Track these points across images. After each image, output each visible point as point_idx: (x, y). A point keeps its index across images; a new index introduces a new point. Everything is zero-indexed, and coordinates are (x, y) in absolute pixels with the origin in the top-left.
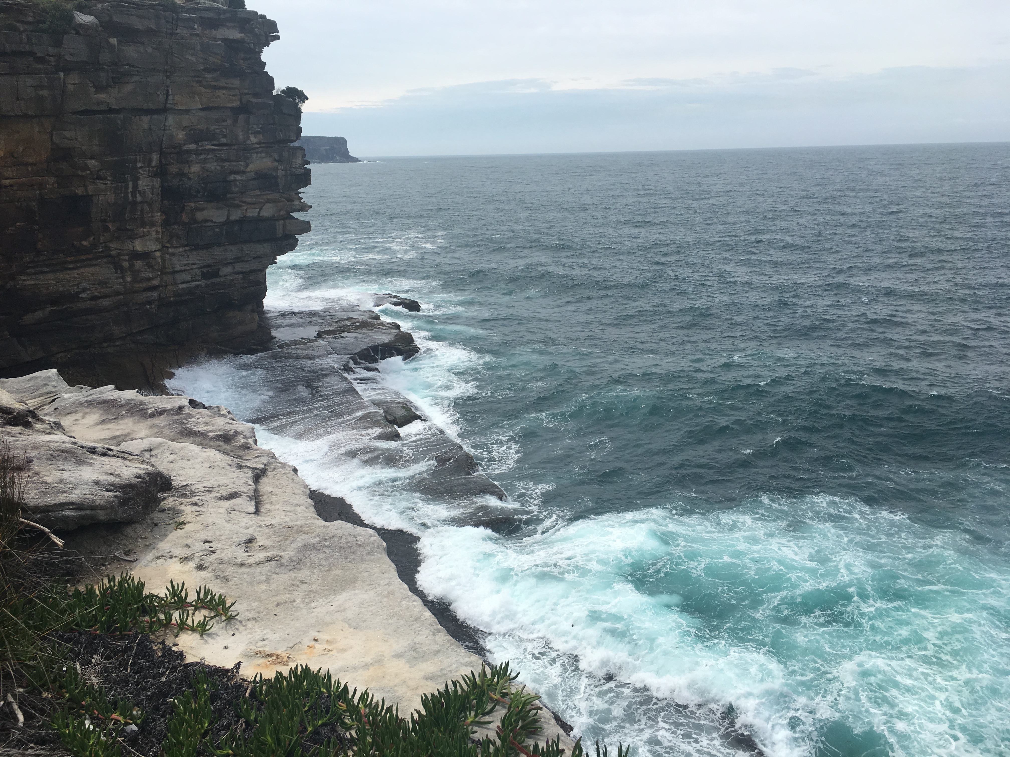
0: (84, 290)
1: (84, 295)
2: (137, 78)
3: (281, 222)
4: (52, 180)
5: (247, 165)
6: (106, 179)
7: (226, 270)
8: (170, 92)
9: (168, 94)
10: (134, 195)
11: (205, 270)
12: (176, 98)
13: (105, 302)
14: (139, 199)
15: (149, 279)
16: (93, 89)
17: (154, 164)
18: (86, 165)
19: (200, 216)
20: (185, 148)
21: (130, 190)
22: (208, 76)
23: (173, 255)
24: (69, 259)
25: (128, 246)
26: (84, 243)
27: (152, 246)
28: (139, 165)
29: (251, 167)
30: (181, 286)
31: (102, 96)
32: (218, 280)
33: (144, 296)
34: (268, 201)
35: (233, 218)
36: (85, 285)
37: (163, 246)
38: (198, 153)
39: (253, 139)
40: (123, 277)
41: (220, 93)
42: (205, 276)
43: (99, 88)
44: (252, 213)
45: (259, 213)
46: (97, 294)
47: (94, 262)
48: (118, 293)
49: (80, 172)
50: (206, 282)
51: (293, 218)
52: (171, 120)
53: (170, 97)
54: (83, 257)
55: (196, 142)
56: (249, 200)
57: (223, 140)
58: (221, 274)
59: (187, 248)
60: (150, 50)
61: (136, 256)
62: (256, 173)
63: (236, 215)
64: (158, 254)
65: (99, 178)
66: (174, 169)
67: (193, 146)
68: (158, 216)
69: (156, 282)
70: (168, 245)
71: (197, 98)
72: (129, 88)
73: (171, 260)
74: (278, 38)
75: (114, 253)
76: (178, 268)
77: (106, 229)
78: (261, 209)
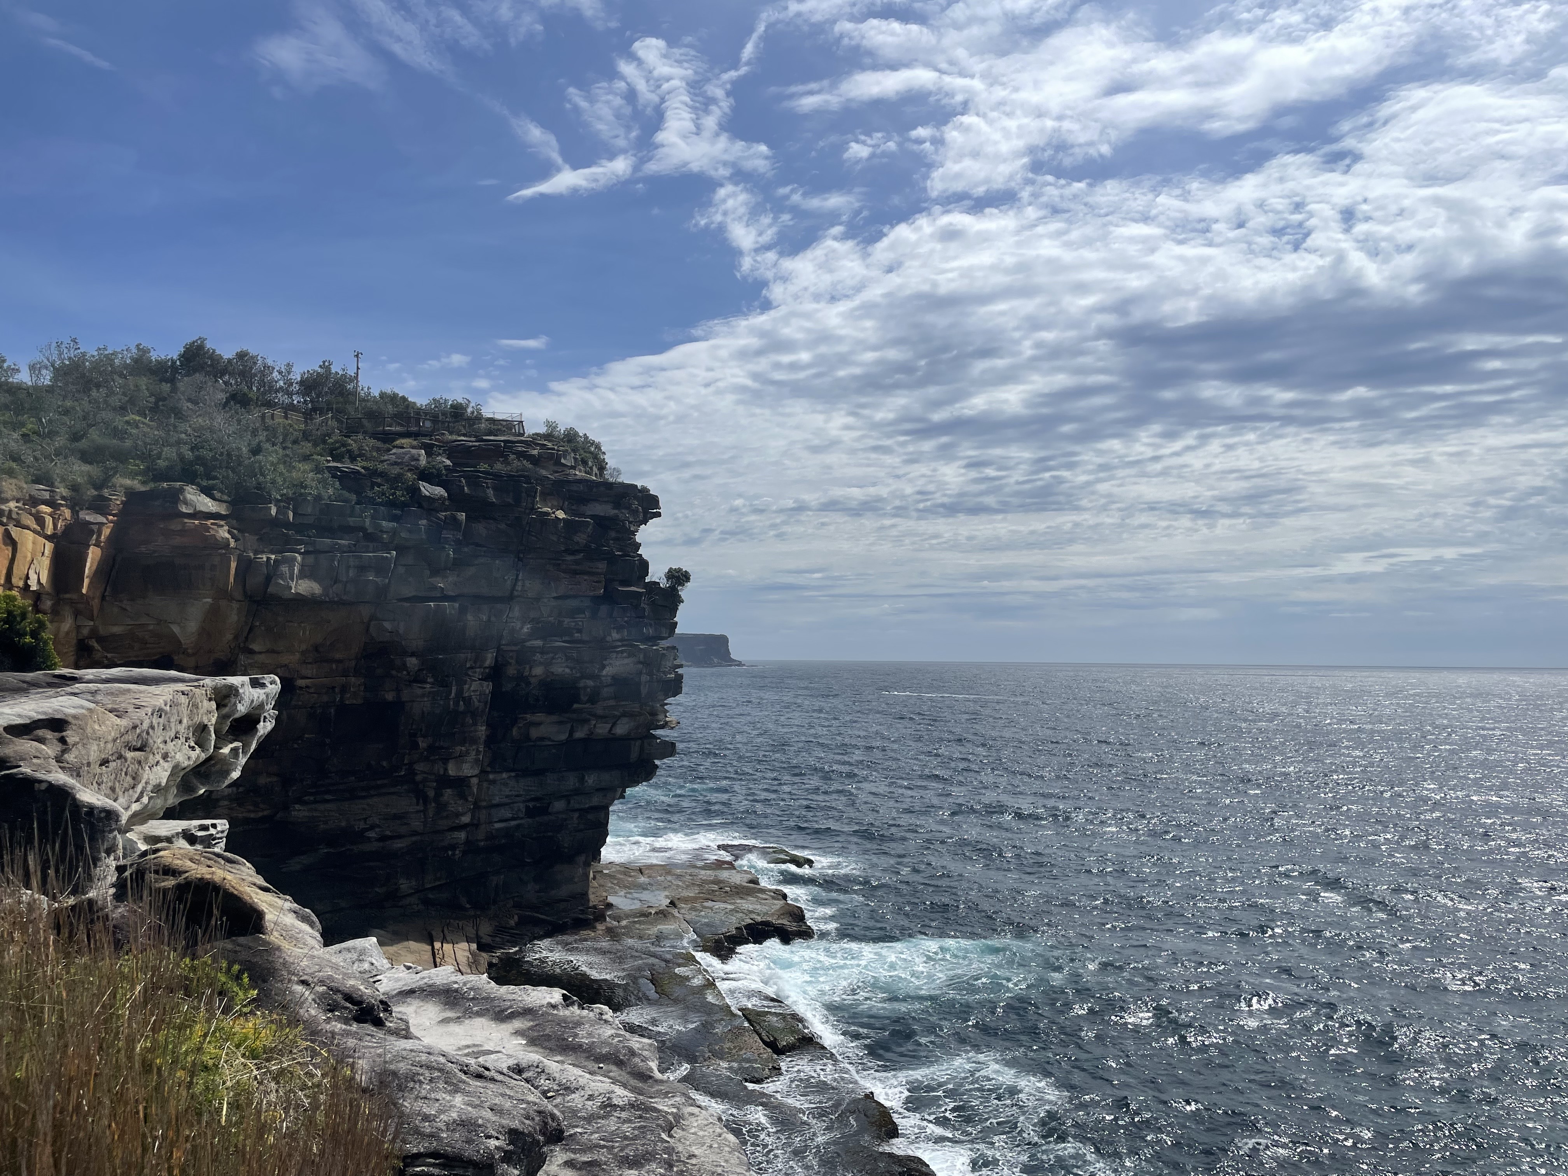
0: (372, 827)
1: (372, 834)
2: (482, 560)
3: (638, 743)
4: (358, 682)
5: (603, 668)
6: (426, 682)
7: (559, 805)
8: (520, 578)
9: (517, 579)
10: (457, 704)
11: (531, 805)
12: (527, 583)
13: (396, 845)
14: (462, 707)
15: (458, 815)
16: (427, 572)
17: (487, 664)
18: (404, 664)
19: (534, 733)
20: (528, 644)
21: (453, 696)
22: (569, 558)
23: (494, 782)
24: (361, 784)
25: (439, 768)
26: (384, 763)
27: (468, 770)
28: (468, 665)
29: (608, 671)
30: (497, 826)
31: (437, 581)
32: (546, 819)
33: (447, 838)
34: (624, 715)
35: (576, 736)
36: (374, 819)
37: (483, 771)
38: (543, 651)
39: (615, 635)
40: (425, 811)
41: (581, 579)
42: (530, 813)
43: (435, 572)
44: (602, 729)
45: (611, 729)
46: (388, 833)
47: (392, 790)
48: (415, 833)
49: (394, 672)
50: (530, 821)
51: (655, 737)
52: (516, 608)
53: (520, 583)
54: (379, 782)
55: (543, 638)
56: (600, 712)
57: (578, 636)
58: (550, 810)
59: (513, 774)
60: (503, 526)
61: (446, 781)
62: (613, 678)
63: (581, 732)
64: (475, 781)
65: (417, 680)
66: (511, 671)
67: (538, 643)
68: (482, 730)
69: (466, 819)
70: (489, 769)
71: (551, 584)
73: (488, 788)
74: (659, 515)
75: (419, 777)
76: (497, 800)
77: (415, 745)
78: (614, 724)
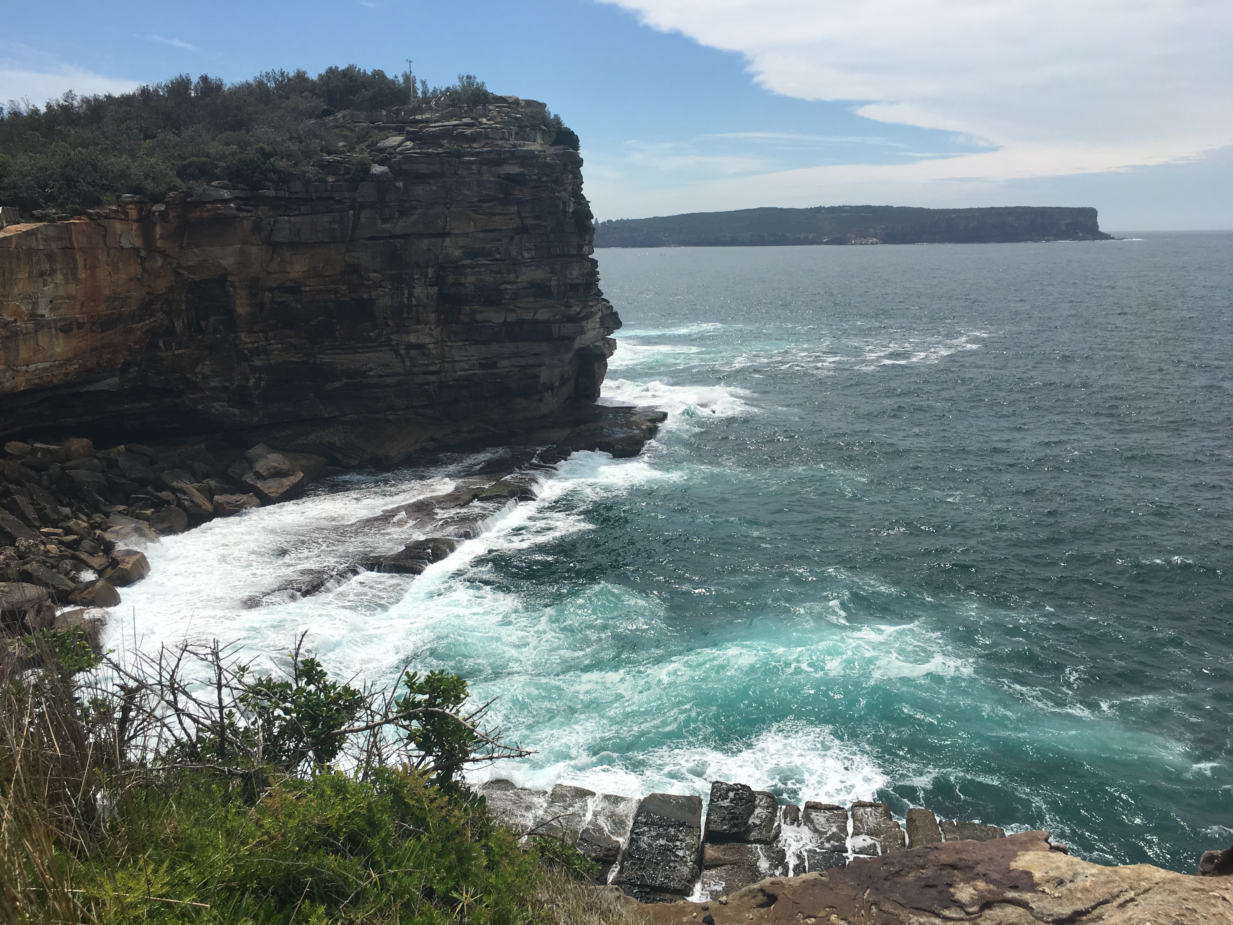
0: (371, 369)
1: (371, 373)
2: (420, 211)
3: (557, 325)
4: (344, 288)
5: (517, 277)
6: (386, 288)
7: (505, 363)
8: (448, 220)
9: (446, 222)
10: (409, 300)
12: (454, 224)
13: (389, 380)
14: (414, 302)
15: (425, 365)
16: (379, 221)
17: (430, 276)
18: (370, 277)
19: (479, 317)
20: (461, 263)
21: (406, 296)
22: (483, 205)
23: (452, 347)
24: (358, 345)
25: (404, 338)
26: (371, 334)
27: (425, 339)
28: (416, 277)
29: (523, 278)
30: (459, 373)
31: (387, 226)
32: (495, 371)
33: (421, 379)
34: (544, 307)
35: (508, 320)
36: (371, 365)
37: (439, 341)
38: (472, 267)
39: (526, 255)
40: (404, 362)
41: (496, 218)
42: (482, 366)
43: (385, 221)
44: (528, 316)
45: (534, 316)
46: (382, 373)
47: (379, 349)
48: (399, 374)
49: (365, 282)
50: (483, 371)
52: (448, 240)
53: (448, 224)
54: (369, 345)
55: (472, 259)
56: (522, 305)
57: (498, 256)
58: (498, 366)
59: (466, 343)
60: (434, 188)
61: (410, 346)
62: (529, 283)
63: (512, 317)
64: (433, 346)
65: (381, 287)
66: (451, 279)
67: (469, 262)
68: (433, 316)
69: (435, 368)
70: (448, 339)
71: (472, 224)
72: (414, 217)
73: (449, 351)
75: (394, 343)
76: (456, 358)
77: (387, 325)
78: (535, 313)
